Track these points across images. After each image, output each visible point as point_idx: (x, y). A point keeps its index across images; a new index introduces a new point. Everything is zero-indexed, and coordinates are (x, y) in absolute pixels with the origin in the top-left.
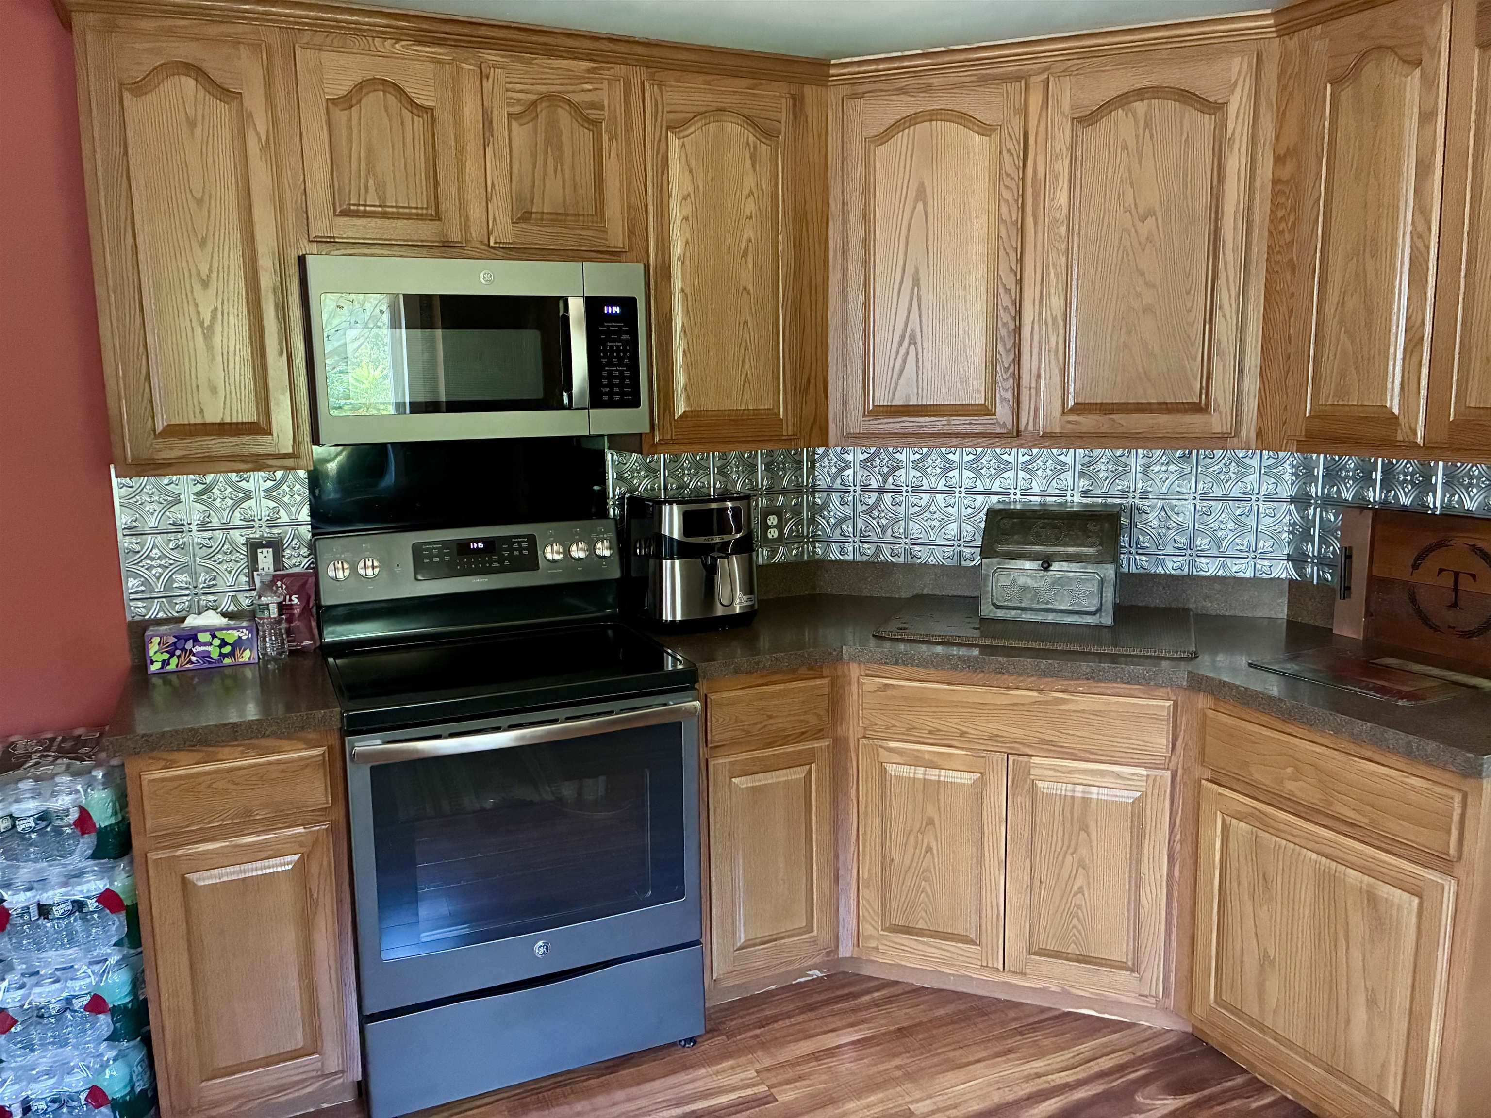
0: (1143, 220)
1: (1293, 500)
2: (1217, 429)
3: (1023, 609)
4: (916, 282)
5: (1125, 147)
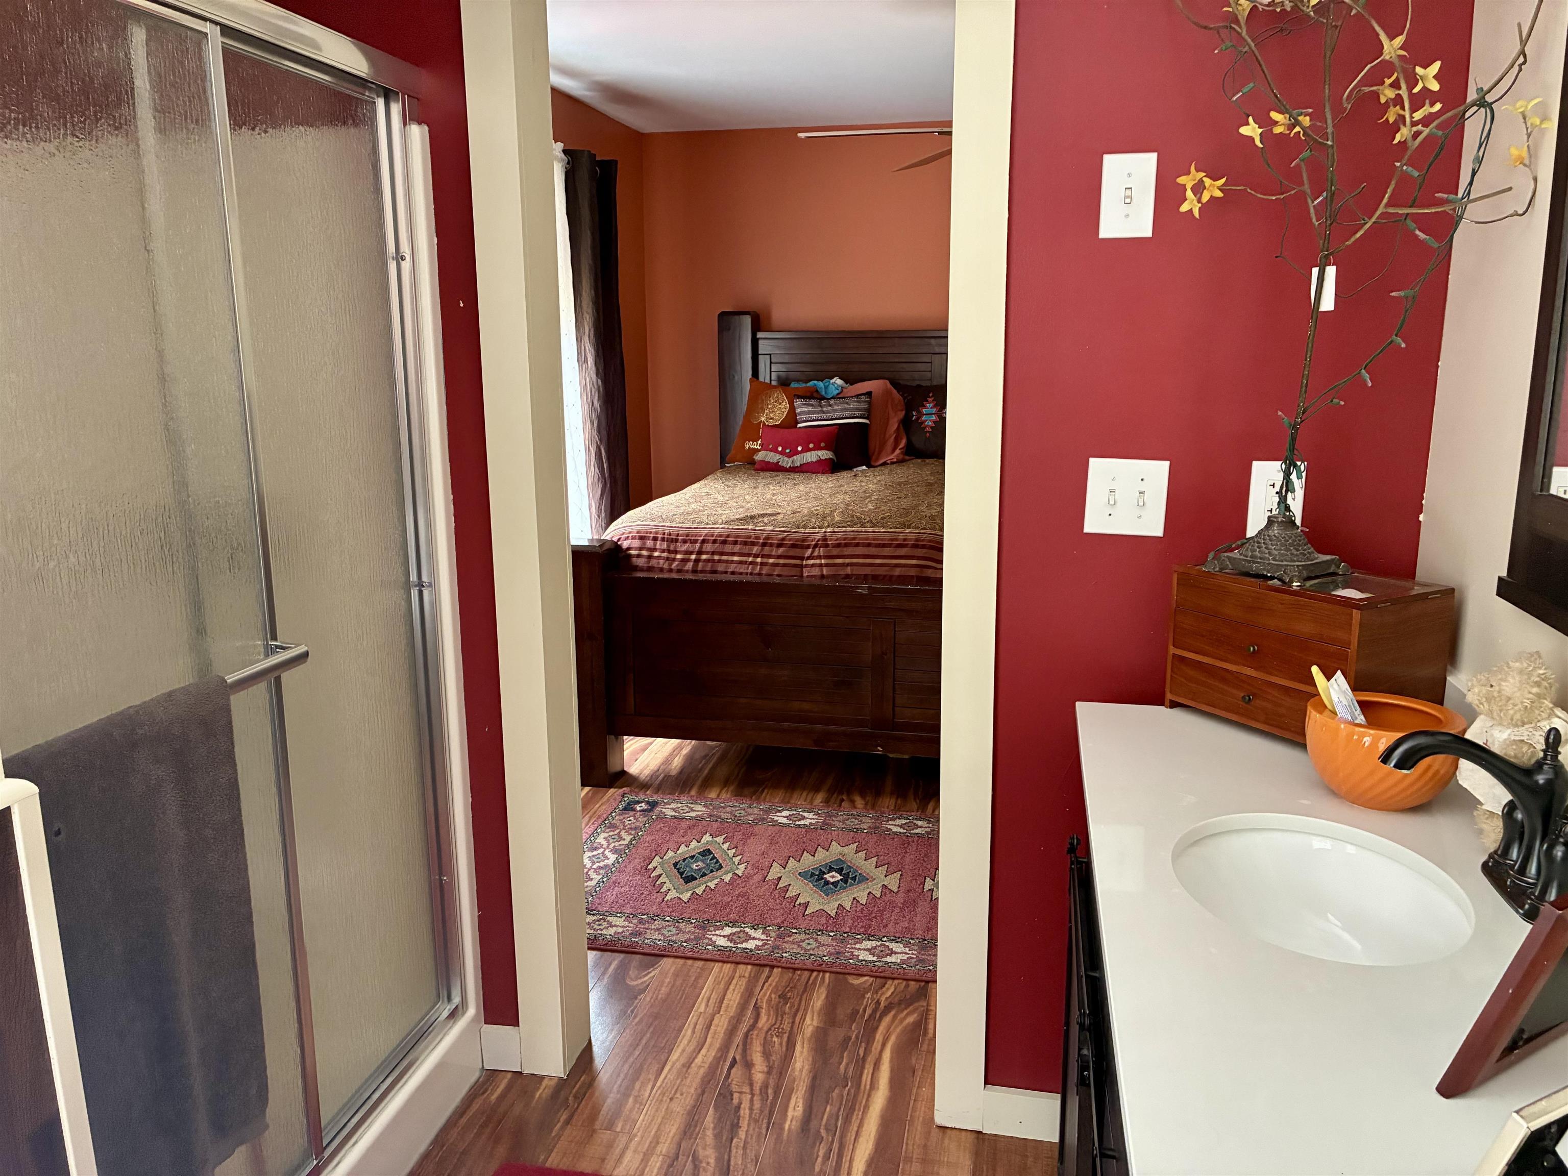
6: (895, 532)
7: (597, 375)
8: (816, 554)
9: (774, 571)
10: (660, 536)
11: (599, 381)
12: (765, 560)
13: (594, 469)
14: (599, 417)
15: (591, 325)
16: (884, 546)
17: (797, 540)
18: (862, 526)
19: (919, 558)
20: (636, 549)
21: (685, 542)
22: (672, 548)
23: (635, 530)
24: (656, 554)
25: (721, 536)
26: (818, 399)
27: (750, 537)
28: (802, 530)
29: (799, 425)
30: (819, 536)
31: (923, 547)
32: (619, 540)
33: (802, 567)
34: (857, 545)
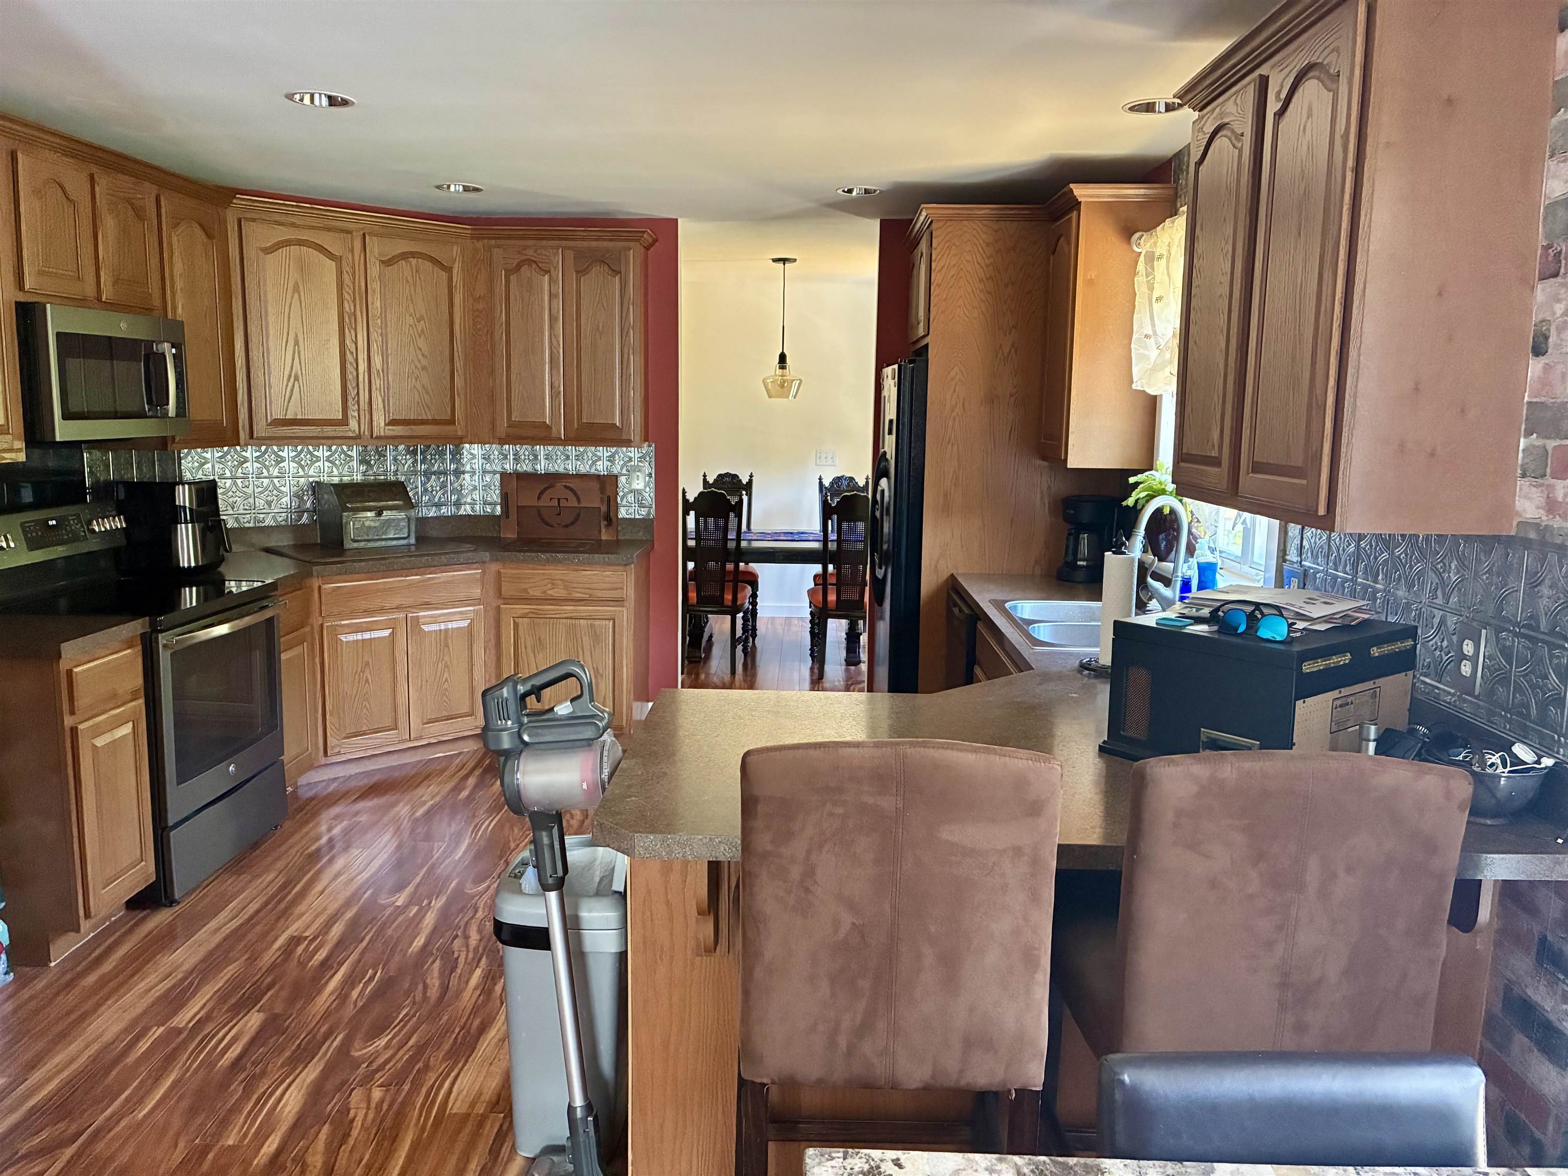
0: (419, 322)
1: (464, 473)
2: (460, 433)
3: (368, 541)
4: (296, 343)
5: (407, 281)
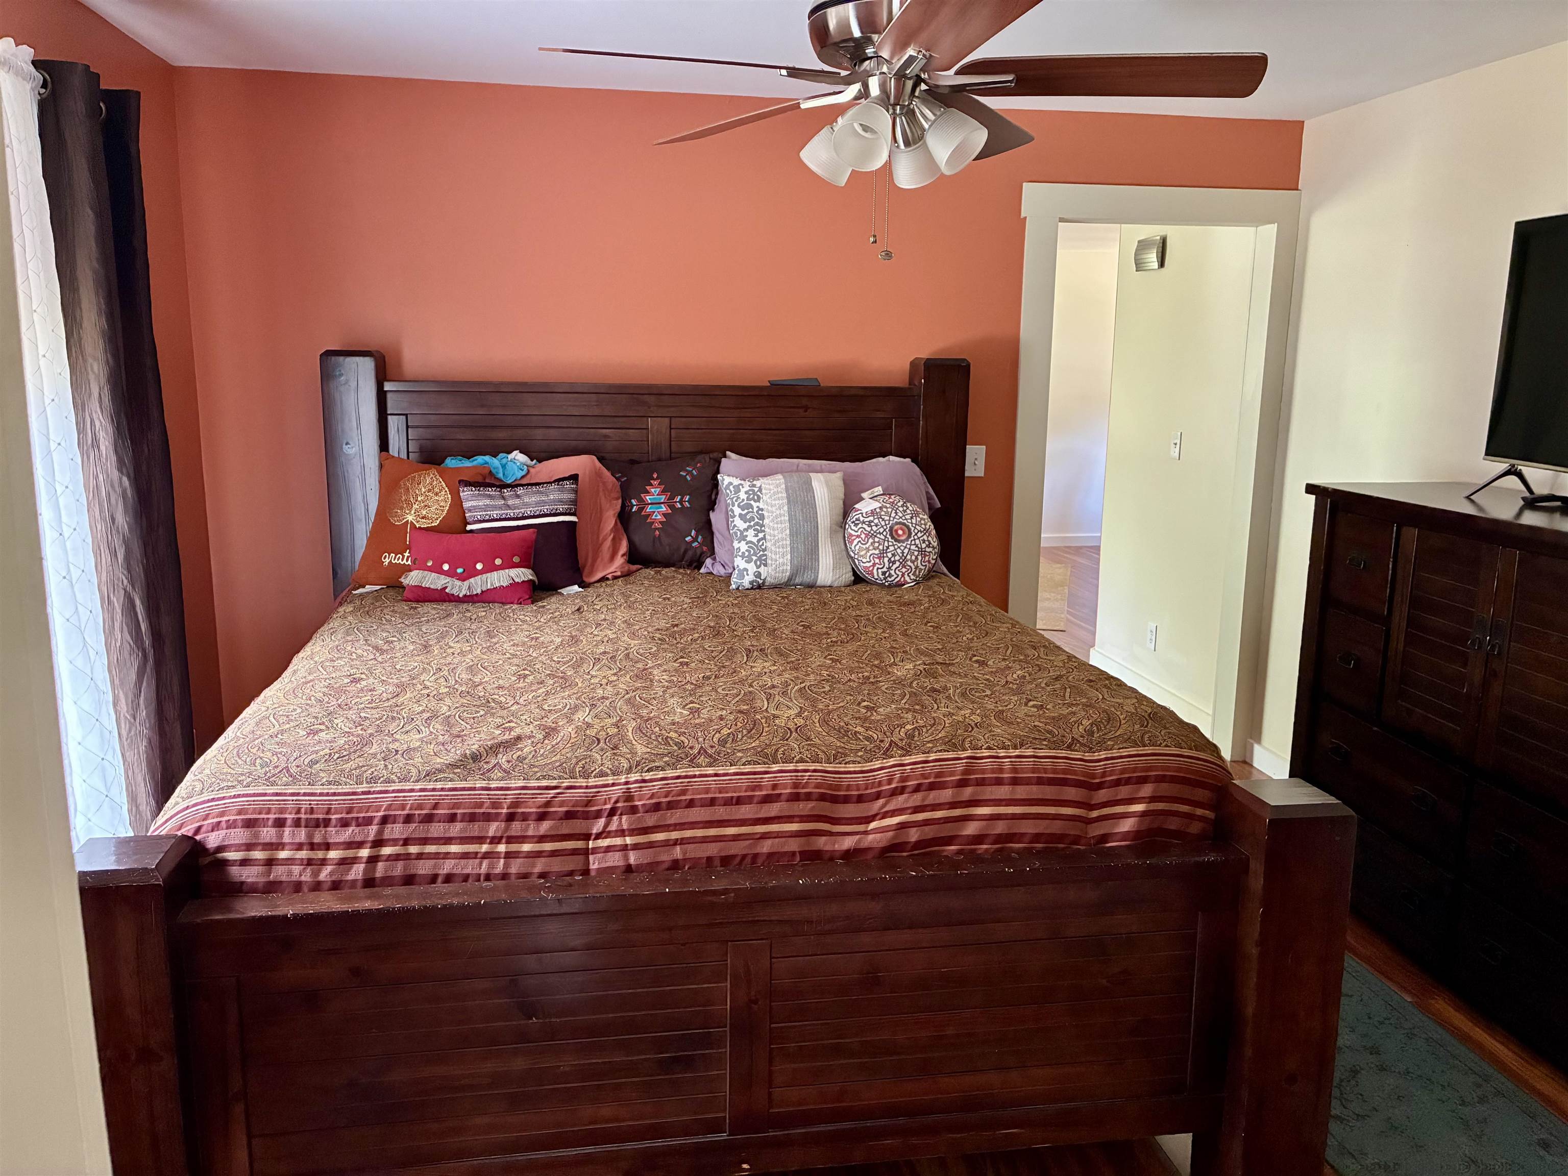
6: (755, 773)
7: (120, 470)
8: (613, 827)
9: (534, 866)
10: (290, 817)
11: (125, 479)
12: (514, 847)
13: (122, 636)
14: (126, 543)
15: (103, 380)
16: (739, 801)
17: (576, 804)
18: (693, 763)
19: (803, 819)
20: (238, 848)
21: (345, 824)
22: (317, 839)
23: (234, 809)
24: (283, 854)
25: (420, 807)
26: (497, 486)
27: (481, 805)
28: (582, 782)
29: (469, 527)
30: (617, 792)
31: (808, 797)
32: (198, 830)
33: (586, 852)
34: (691, 804)
